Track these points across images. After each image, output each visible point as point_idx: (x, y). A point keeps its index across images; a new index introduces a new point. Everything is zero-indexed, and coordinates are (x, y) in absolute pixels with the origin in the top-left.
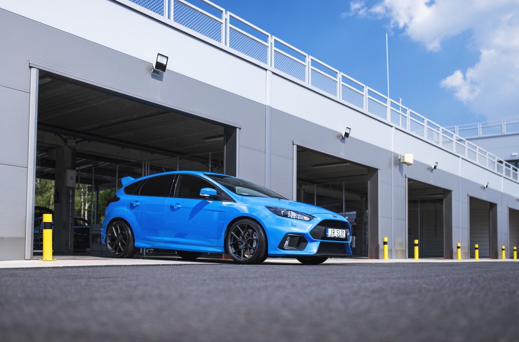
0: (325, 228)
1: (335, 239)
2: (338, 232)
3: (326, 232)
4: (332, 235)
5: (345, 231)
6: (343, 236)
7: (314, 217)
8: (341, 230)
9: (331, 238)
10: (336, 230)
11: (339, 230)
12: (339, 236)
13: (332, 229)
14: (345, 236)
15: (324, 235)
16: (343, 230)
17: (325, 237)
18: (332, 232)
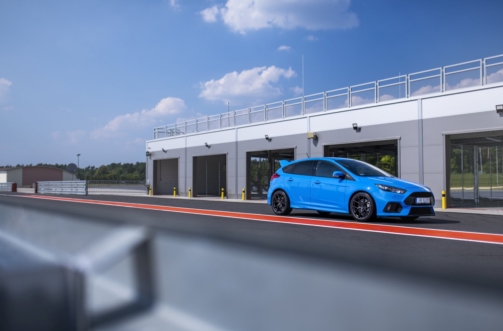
0: (414, 197)
1: (422, 204)
2: (424, 200)
3: (415, 200)
4: (420, 202)
5: (429, 198)
6: (428, 202)
7: (406, 191)
8: (426, 198)
9: (419, 204)
10: (422, 199)
11: (424, 198)
12: (425, 202)
13: (420, 198)
14: (429, 202)
15: (414, 202)
16: (428, 198)
17: (415, 203)
18: (419, 200)
